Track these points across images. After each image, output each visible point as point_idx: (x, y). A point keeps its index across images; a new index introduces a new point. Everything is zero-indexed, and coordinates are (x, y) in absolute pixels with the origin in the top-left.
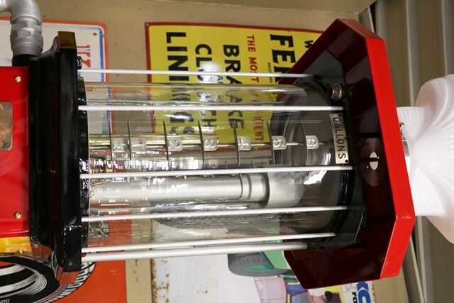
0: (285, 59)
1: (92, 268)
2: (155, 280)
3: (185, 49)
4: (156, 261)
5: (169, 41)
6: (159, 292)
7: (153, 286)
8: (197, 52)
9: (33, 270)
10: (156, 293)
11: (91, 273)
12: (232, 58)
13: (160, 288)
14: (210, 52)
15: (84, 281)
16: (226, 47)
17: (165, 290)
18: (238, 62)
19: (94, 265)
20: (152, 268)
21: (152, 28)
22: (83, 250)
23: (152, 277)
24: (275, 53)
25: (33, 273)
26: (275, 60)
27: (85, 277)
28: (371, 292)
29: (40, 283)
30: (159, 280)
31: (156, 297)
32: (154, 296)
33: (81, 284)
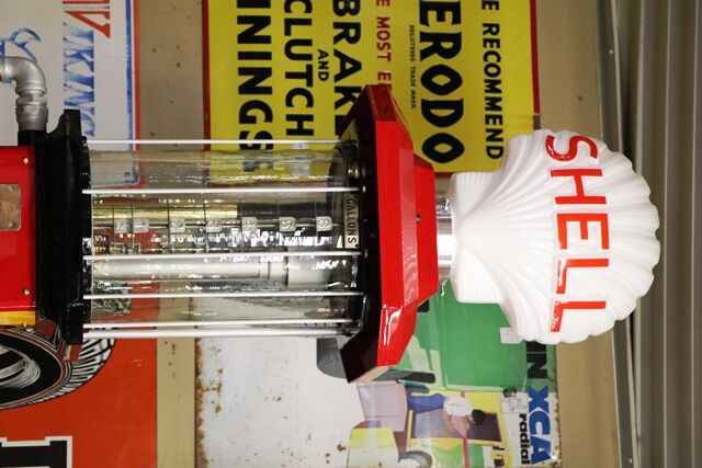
1: (106, 355)
2: (200, 377)
3: (266, 3)
4: (204, 346)
6: (205, 394)
7: (198, 386)
8: (287, 9)
9: (21, 354)
10: (201, 396)
11: (105, 362)
12: (348, 18)
13: (208, 389)
14: (309, 9)
15: (95, 374)
17: (215, 393)
18: (357, 26)
19: (109, 351)
20: (196, 359)
22: (85, 326)
23: (197, 373)
24: (425, 7)
25: (21, 358)
26: (424, 20)
27: (96, 367)
29: (31, 373)
30: (208, 377)
31: (201, 402)
32: (198, 400)
33: (89, 377)
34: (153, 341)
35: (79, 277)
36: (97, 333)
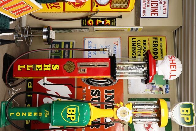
0: (155, 42)
3: (135, 41)
4: (129, 80)
5: (132, 40)
7: (128, 84)
8: (138, 42)
12: (145, 43)
14: (140, 42)
15: (116, 83)
16: (143, 41)
17: (130, 85)
18: (146, 44)
19: (118, 80)
21: (129, 37)
24: (153, 41)
25: (109, 81)
26: (153, 43)
28: (169, 88)
29: (110, 83)
30: (129, 83)
32: (128, 86)
34: (123, 79)
35: (115, 72)
36: (117, 78)
